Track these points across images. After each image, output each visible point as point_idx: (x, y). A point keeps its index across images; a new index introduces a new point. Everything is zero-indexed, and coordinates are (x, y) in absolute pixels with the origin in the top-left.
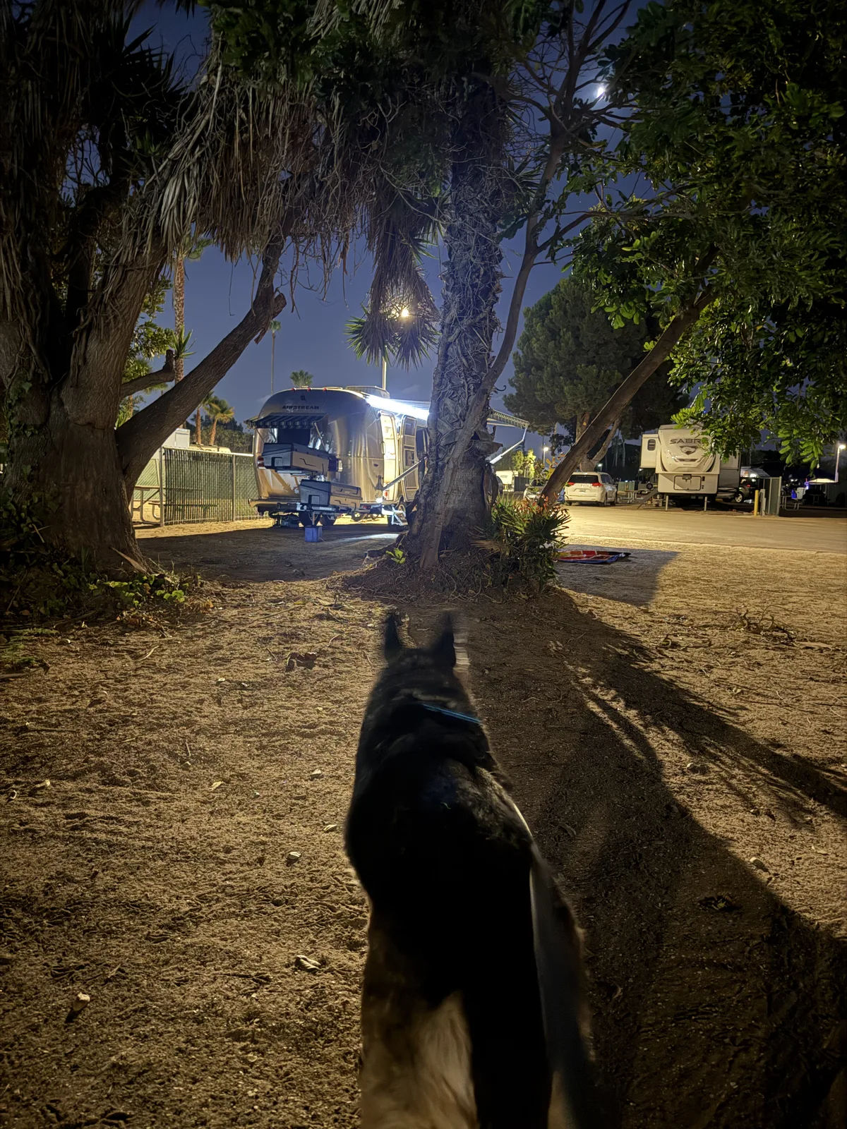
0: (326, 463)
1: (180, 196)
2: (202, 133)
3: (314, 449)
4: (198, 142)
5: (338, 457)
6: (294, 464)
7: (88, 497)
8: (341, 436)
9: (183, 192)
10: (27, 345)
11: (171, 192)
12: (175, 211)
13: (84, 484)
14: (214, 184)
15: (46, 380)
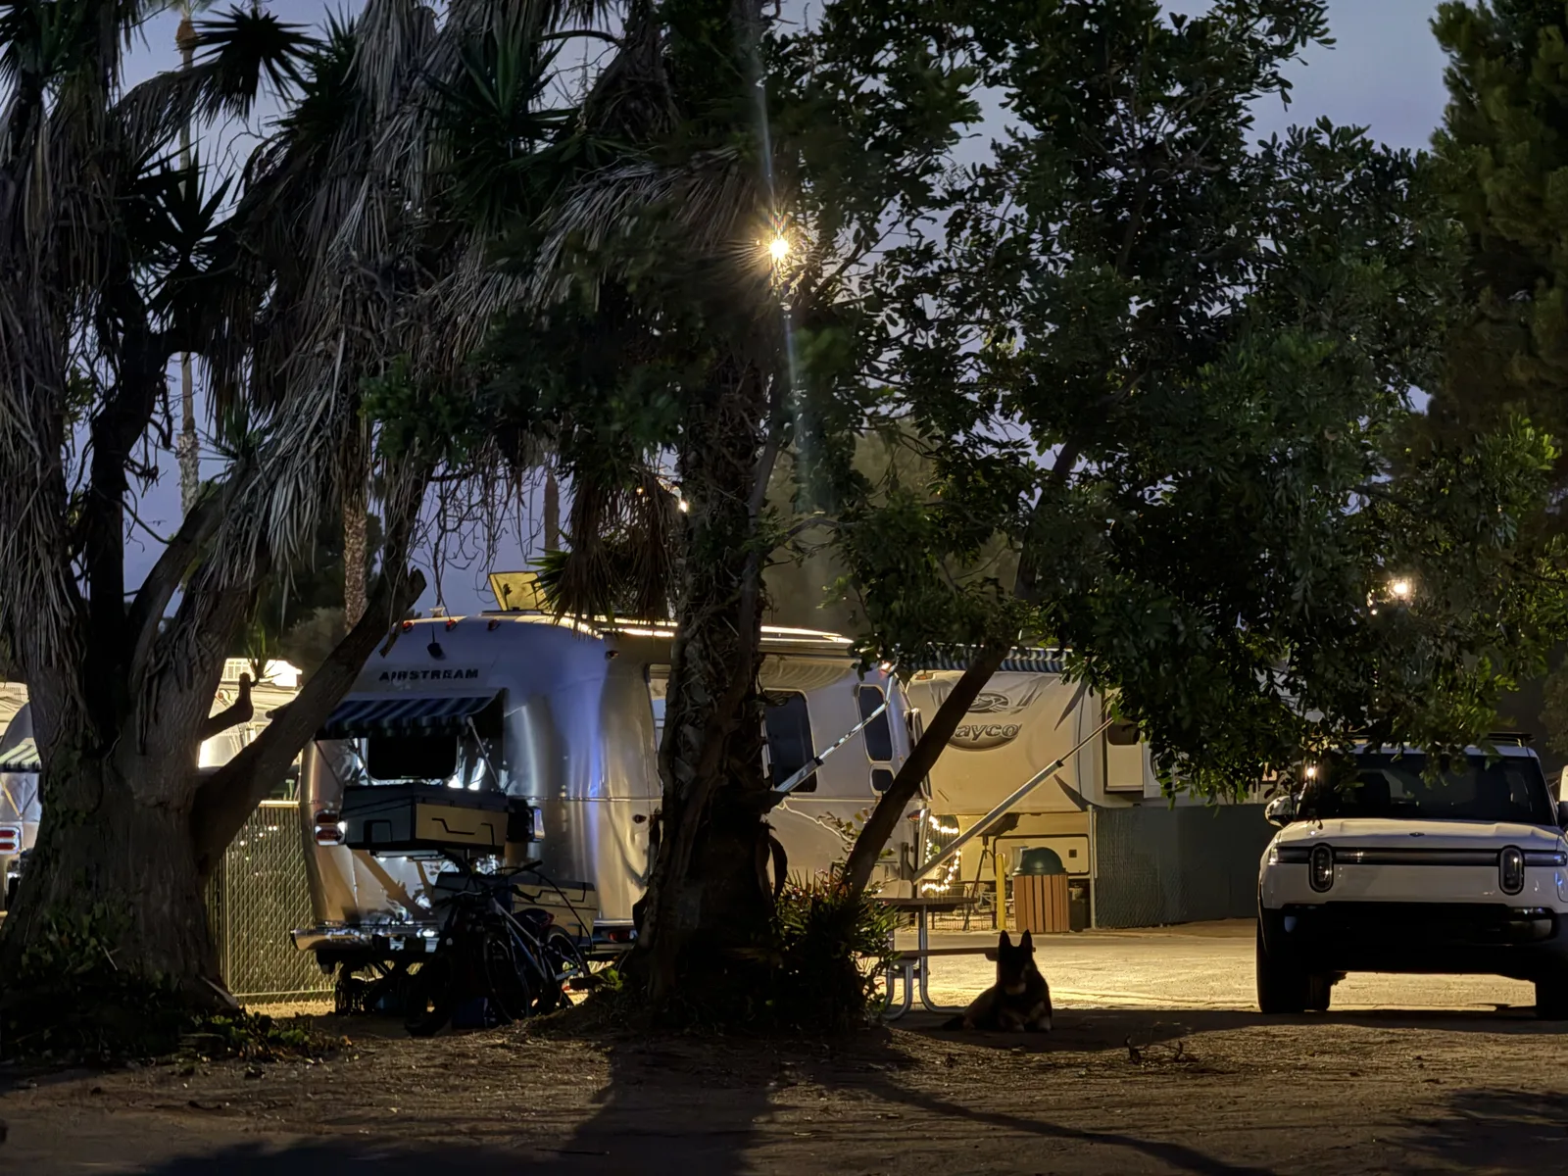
0: (502, 820)
1: (292, 502)
2: (321, 420)
3: (464, 792)
4: (317, 429)
5: (532, 803)
6: (419, 835)
7: (166, 908)
8: (537, 744)
9: (298, 495)
10: (73, 698)
11: (282, 497)
12: (288, 522)
13: (159, 888)
14: (335, 480)
15: (96, 746)
